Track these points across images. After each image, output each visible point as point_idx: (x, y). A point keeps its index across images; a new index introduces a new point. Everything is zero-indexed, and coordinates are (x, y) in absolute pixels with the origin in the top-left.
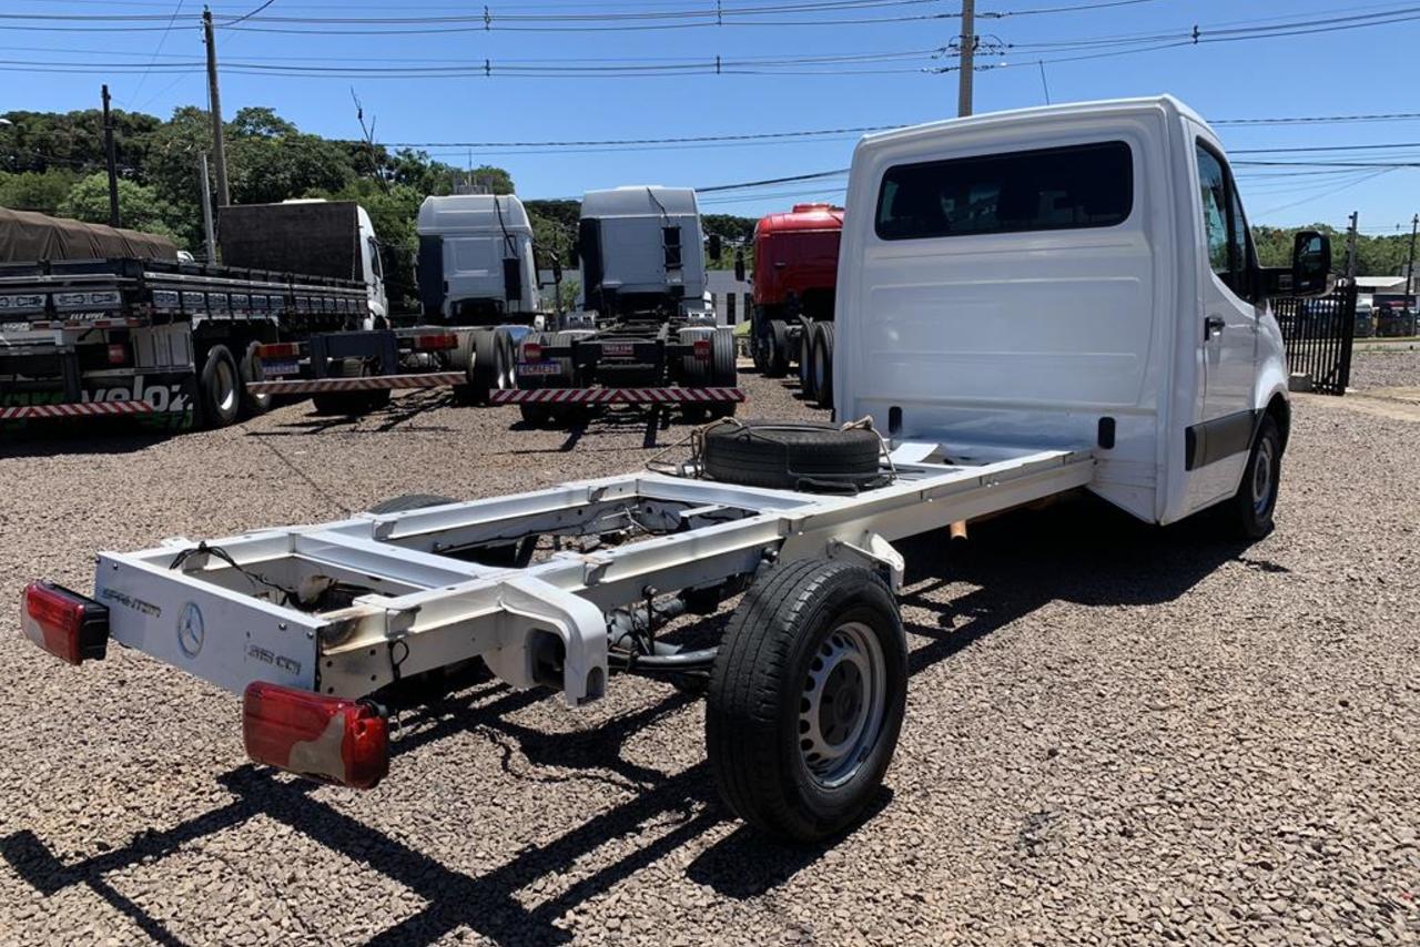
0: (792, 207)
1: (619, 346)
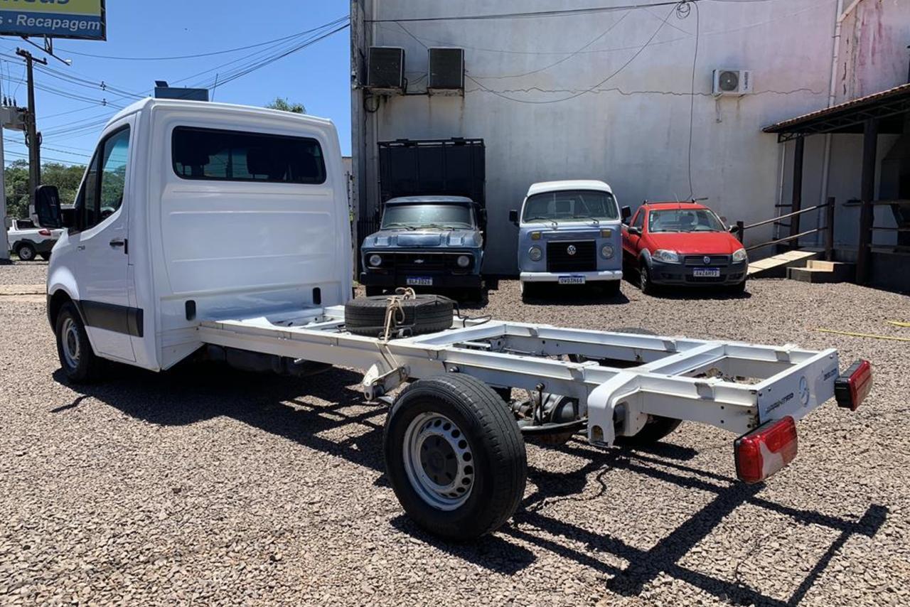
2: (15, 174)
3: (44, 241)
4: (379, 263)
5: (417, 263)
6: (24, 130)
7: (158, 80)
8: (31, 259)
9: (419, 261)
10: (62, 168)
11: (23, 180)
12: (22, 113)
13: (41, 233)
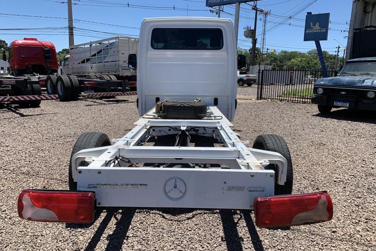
0: (24, 38)
1: (10, 81)
2: (271, 55)
3: (247, 79)
4: (321, 92)
5: (341, 94)
6: (252, 38)
7: (308, 12)
8: (242, 86)
9: (343, 93)
10: (287, 52)
11: (273, 57)
12: (252, 31)
13: (246, 76)
